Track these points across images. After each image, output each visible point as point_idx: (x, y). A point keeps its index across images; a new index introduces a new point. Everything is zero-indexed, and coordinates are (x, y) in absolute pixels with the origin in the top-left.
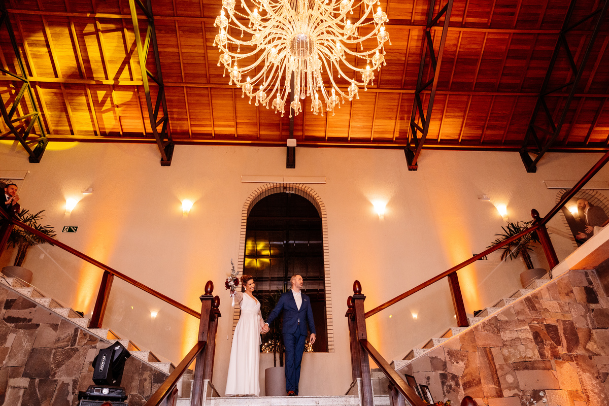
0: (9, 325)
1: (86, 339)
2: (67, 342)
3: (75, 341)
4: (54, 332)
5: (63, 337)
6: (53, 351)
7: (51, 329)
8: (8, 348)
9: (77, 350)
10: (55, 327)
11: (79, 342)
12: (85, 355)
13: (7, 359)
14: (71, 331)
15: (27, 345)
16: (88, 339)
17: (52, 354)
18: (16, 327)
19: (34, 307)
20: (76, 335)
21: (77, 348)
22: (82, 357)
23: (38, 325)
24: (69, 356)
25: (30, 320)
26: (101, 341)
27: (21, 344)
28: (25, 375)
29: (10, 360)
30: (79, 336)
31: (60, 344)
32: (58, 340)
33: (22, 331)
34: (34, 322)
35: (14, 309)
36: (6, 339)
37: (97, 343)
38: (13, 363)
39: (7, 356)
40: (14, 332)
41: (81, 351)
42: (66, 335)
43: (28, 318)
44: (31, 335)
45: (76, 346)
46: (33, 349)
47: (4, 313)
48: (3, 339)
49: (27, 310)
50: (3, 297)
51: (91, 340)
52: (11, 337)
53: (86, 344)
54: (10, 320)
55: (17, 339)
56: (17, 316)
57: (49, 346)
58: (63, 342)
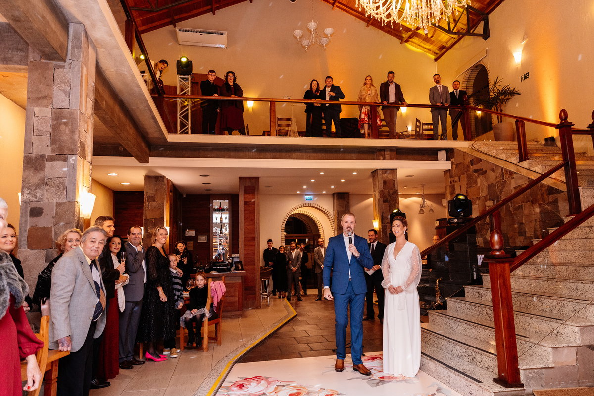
0: (475, 174)
2: (501, 178)
3: (503, 176)
5: (498, 175)
6: (497, 184)
7: (492, 172)
8: (479, 187)
9: (506, 181)
10: (493, 170)
12: (510, 184)
14: (500, 171)
15: (486, 184)
17: (497, 186)
18: (478, 175)
19: (481, 162)
20: (503, 173)
23: (486, 171)
24: (504, 186)
25: (482, 169)
26: (515, 173)
27: (483, 184)
29: (482, 193)
31: (498, 180)
32: (496, 178)
33: (481, 176)
34: (484, 170)
35: (475, 165)
37: (513, 175)
38: (484, 194)
39: (480, 191)
40: (479, 177)
42: (498, 174)
43: (481, 168)
44: (485, 178)
45: (505, 179)
46: (489, 185)
47: (472, 168)
48: (476, 182)
49: (479, 164)
50: (469, 160)
51: (510, 174)
52: (478, 180)
53: (509, 177)
54: (475, 171)
55: (481, 181)
56: (477, 169)
57: (494, 182)
58: (499, 178)
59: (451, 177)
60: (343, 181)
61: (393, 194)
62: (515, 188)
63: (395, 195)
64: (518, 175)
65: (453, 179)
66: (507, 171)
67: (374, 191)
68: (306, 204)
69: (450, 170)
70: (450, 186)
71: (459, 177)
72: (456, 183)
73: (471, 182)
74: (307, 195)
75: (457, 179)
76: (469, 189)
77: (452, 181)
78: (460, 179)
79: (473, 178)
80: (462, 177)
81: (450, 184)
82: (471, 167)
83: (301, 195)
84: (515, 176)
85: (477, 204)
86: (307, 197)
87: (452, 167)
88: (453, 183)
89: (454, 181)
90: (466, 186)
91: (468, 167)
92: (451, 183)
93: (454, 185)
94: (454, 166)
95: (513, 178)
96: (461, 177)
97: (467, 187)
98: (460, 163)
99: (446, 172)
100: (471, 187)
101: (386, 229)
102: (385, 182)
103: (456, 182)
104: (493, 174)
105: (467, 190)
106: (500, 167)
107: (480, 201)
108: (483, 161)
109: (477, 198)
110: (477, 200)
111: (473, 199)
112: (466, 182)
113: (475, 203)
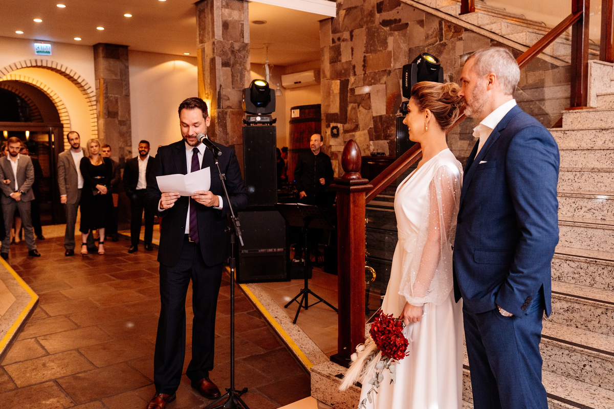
0: (385, 28)
1: (451, 31)
2: (435, 37)
3: (442, 35)
5: (430, 33)
6: (426, 49)
7: (418, 26)
8: (391, 51)
9: (445, 45)
10: (421, 23)
11: (446, 36)
12: (454, 48)
13: (392, 62)
14: (436, 25)
15: (404, 47)
16: (453, 31)
18: (391, 30)
19: (400, 6)
20: (441, 29)
21: (445, 43)
22: (452, 52)
23: (407, 24)
24: (440, 53)
25: (400, 20)
26: (466, 30)
27: (399, 47)
29: (395, 63)
30: (444, 29)
31: (430, 41)
32: (427, 37)
33: (396, 33)
34: (403, 21)
35: (385, 11)
36: (387, 43)
37: (462, 33)
38: (398, 66)
39: (392, 60)
40: (391, 35)
41: (450, 46)
42: (432, 30)
43: (398, 19)
44: (405, 35)
45: (444, 41)
46: (410, 50)
47: (378, 17)
48: (385, 43)
49: (395, 11)
50: (374, 1)
51: (456, 32)
52: (390, 40)
53: (452, 37)
54: (385, 23)
55: (395, 41)
56: (389, 19)
57: (421, 44)
58: (432, 38)
59: (335, 31)
60: (128, 15)
61: (239, 51)
62: (462, 56)
63: (244, 52)
64: (474, 35)
65: (338, 35)
66: (449, 27)
67: (202, 42)
68: (36, 61)
69: (332, 18)
70: (331, 48)
71: (351, 33)
72: (343, 44)
73: (374, 42)
74: (37, 41)
75: (346, 35)
76: (371, 57)
77: (336, 40)
78: (352, 36)
79: (379, 35)
80: (356, 32)
81: (331, 45)
82: (378, 15)
83: (25, 41)
84: (464, 35)
85: (383, 81)
86: (37, 45)
87: (337, 13)
88: (338, 43)
89: (339, 39)
90: (364, 49)
91: (371, 14)
92: (333, 41)
93: (339, 47)
94: (343, 12)
95: (461, 39)
96: (353, 34)
97: (366, 52)
98: (356, 7)
99: (325, 21)
100: (375, 51)
101: (225, 119)
102: (226, 25)
103: (343, 41)
104: (421, 29)
105: (365, 57)
106: (438, 17)
107: (389, 77)
108: (402, 5)
109: (385, 70)
110: (383, 75)
111: (375, 73)
112: (365, 42)
113: (380, 80)
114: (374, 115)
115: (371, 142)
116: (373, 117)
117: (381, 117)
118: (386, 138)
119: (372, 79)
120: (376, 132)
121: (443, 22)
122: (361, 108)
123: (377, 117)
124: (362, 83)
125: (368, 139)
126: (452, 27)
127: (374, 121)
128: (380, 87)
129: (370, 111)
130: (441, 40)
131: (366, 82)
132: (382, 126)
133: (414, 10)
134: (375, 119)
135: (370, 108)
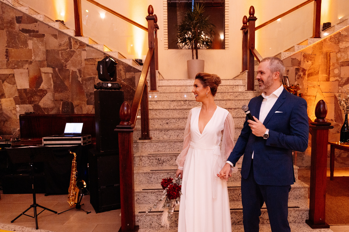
0: (25, 34)
1: (78, 44)
2: (66, 46)
3: (71, 45)
4: (56, 40)
5: (62, 43)
6: (60, 52)
7: (53, 37)
8: (31, 50)
9: (74, 52)
10: (55, 36)
11: (74, 46)
14: (66, 39)
15: (42, 48)
16: (79, 44)
17: (60, 54)
18: (30, 36)
19: (37, 22)
20: (70, 42)
21: (74, 51)
22: (79, 56)
23: (44, 35)
24: (71, 56)
25: (37, 32)
26: (88, 46)
27: (38, 48)
28: (48, 66)
29: (35, 57)
30: (73, 43)
31: (62, 48)
32: (60, 45)
33: (35, 39)
34: (40, 33)
35: (23, 23)
36: (27, 44)
37: (85, 47)
38: (38, 59)
39: (33, 55)
40: (31, 39)
41: (77, 53)
42: (64, 42)
43: (36, 30)
44: (42, 41)
45: (73, 49)
46: (47, 51)
48: (25, 44)
49: (33, 25)
50: (13, 15)
51: (81, 45)
52: (30, 42)
53: (78, 48)
54: (24, 31)
55: (34, 44)
56: (28, 29)
57: (56, 48)
58: (64, 46)
62: (85, 60)
64: (93, 49)
66: (76, 42)
73: (16, 42)
76: (12, 51)
79: (19, 37)
82: (17, 25)
84: (87, 48)
85: (25, 67)
90: (6, 45)
91: (11, 23)
95: (85, 50)
97: (8, 46)
100: (17, 47)
104: (55, 40)
105: (7, 49)
106: (68, 35)
107: (31, 65)
108: (38, 22)
109: (27, 61)
110: (26, 64)
111: (18, 62)
112: (6, 40)
113: (22, 66)
114: (19, 88)
115: (17, 106)
116: (18, 90)
117: (25, 90)
118: (30, 103)
119: (15, 65)
120: (21, 99)
121: (72, 39)
122: (5, 83)
123: (21, 90)
124: (5, 67)
125: (14, 104)
126: (78, 42)
127: (19, 92)
128: (24, 71)
129: (15, 85)
130: (71, 48)
131: (10, 66)
132: (26, 96)
133: (49, 27)
134: (19, 91)
135: (15, 83)
